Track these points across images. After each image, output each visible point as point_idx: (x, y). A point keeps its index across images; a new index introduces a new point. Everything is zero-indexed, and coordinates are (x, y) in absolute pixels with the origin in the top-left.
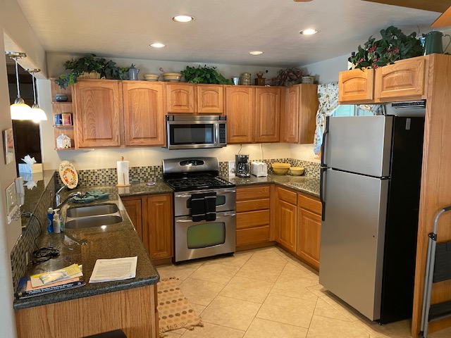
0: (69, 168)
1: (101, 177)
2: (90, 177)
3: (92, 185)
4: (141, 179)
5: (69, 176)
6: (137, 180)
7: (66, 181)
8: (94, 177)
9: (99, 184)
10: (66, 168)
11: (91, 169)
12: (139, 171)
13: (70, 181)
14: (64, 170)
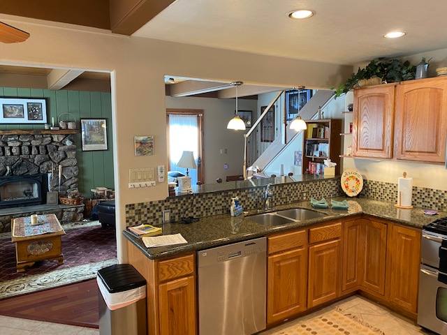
0: (354, 176)
1: (388, 191)
2: (378, 189)
3: (379, 198)
4: (434, 206)
5: (352, 183)
6: (429, 205)
7: (347, 187)
8: (382, 190)
9: (386, 200)
10: (351, 175)
11: (380, 181)
12: (432, 193)
13: (350, 188)
14: (348, 176)
